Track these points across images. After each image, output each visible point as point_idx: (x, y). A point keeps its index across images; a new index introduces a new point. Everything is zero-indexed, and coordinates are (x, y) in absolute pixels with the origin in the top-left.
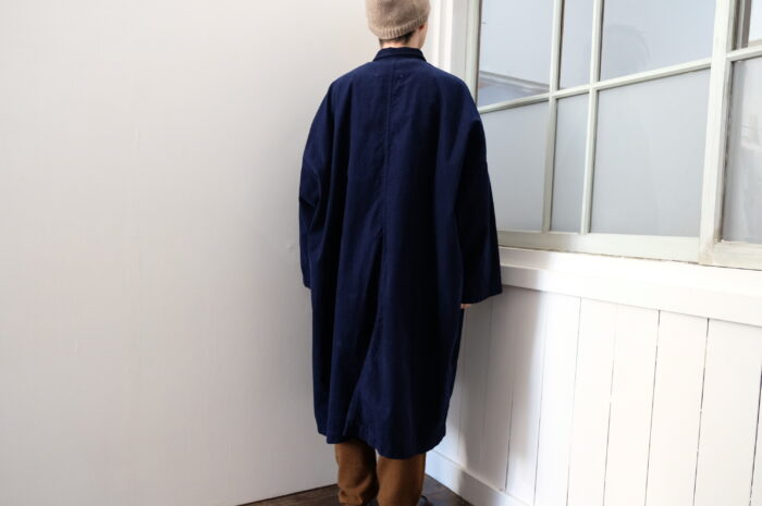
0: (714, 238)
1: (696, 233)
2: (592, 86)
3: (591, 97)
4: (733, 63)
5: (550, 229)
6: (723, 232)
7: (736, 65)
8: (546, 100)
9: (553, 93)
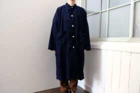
1: (128, 36)
2: (108, 9)
3: (108, 11)
4: (135, 3)
5: (100, 37)
6: (133, 36)
8: (99, 13)
9: (100, 11)
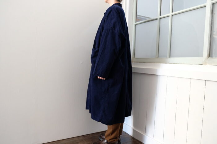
0: (207, 56)
1: (202, 56)
2: (170, 14)
3: (170, 17)
4: (213, 4)
5: (158, 57)
6: (210, 55)
7: (214, 5)
8: (157, 19)
9: (159, 17)
